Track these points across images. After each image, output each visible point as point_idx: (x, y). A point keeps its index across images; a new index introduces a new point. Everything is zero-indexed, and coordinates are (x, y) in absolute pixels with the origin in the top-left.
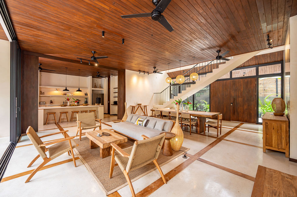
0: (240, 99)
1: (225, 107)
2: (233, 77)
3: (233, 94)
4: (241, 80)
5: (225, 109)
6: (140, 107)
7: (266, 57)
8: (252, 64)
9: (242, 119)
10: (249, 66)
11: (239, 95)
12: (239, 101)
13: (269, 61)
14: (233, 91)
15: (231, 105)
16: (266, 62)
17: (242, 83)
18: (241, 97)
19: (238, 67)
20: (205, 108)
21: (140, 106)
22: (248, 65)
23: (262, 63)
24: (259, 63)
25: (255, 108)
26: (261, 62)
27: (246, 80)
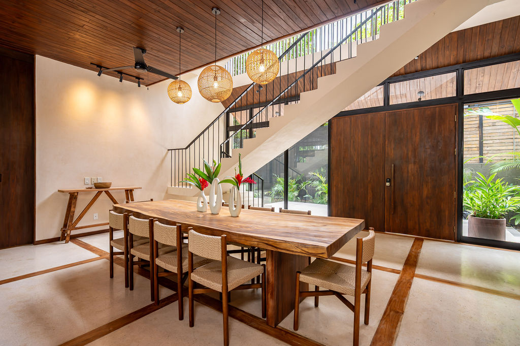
0: (412, 167)
1: (370, 191)
2: (393, 102)
3: (392, 152)
4: (416, 111)
5: (370, 196)
6: (104, 194)
7: (490, 37)
8: (446, 62)
9: (417, 226)
10: (438, 67)
11: (410, 154)
12: (408, 172)
13: (495, 50)
14: (393, 146)
15: (388, 184)
16: (487, 54)
17: (416, 119)
18: (415, 163)
19: (395, 75)
20: (320, 193)
21: (106, 192)
22: (435, 65)
23: (475, 57)
24: (467, 58)
25: (453, 194)
26: (471, 55)
27: (428, 110)
